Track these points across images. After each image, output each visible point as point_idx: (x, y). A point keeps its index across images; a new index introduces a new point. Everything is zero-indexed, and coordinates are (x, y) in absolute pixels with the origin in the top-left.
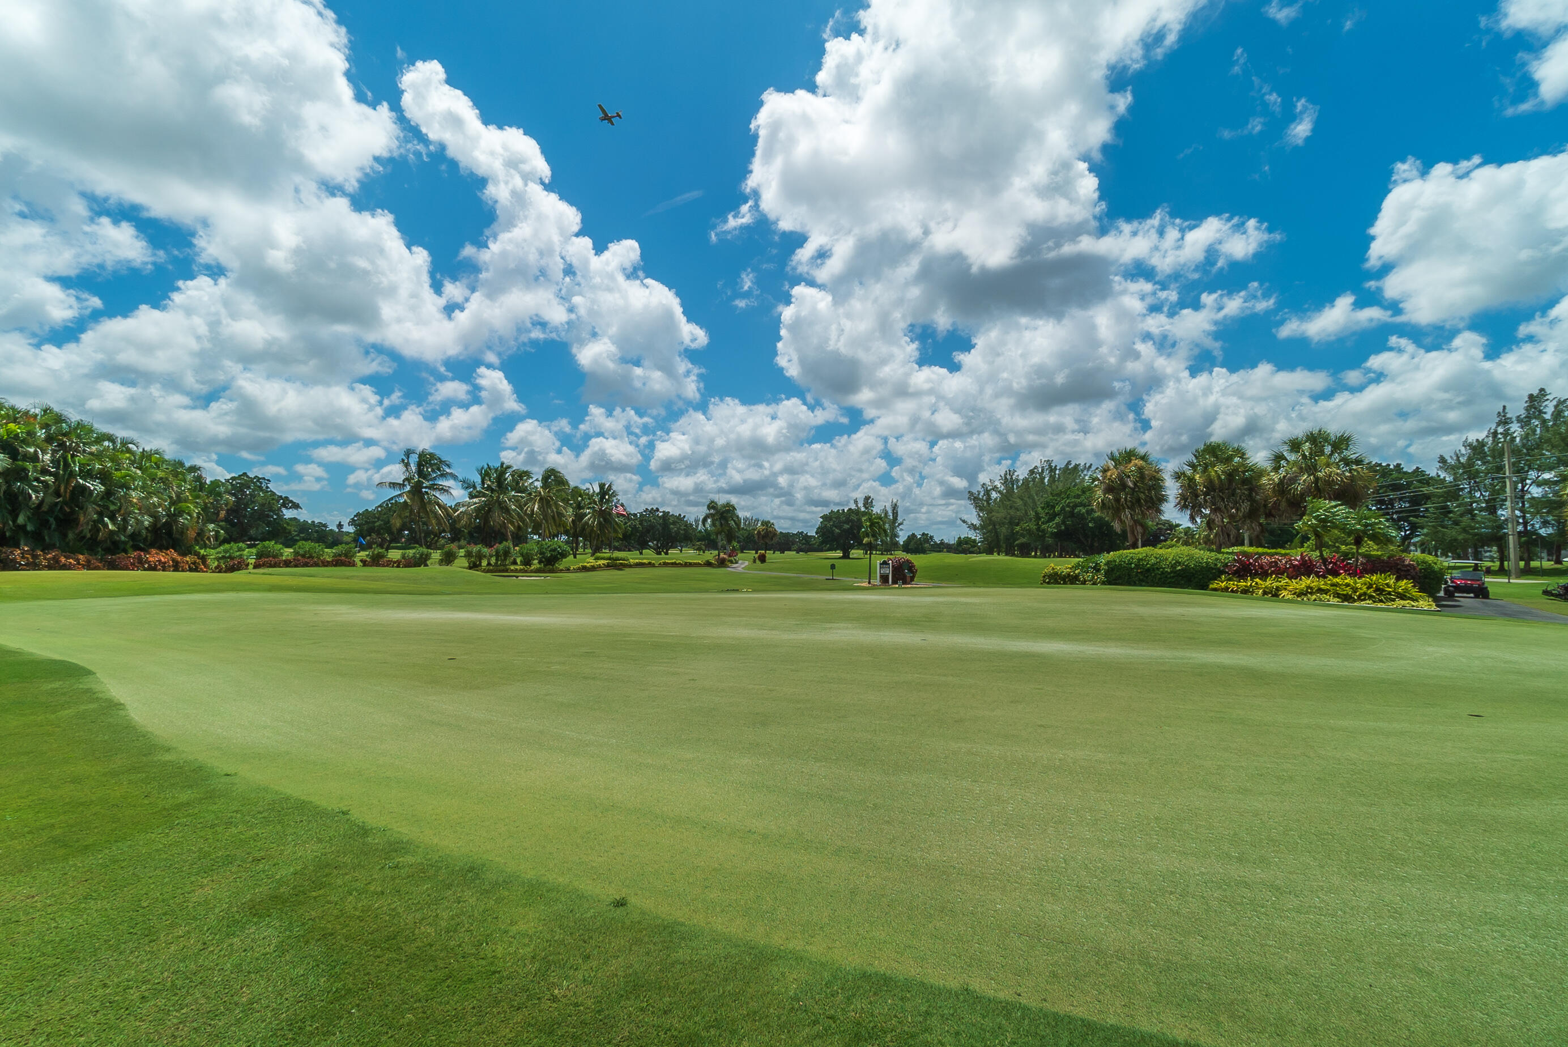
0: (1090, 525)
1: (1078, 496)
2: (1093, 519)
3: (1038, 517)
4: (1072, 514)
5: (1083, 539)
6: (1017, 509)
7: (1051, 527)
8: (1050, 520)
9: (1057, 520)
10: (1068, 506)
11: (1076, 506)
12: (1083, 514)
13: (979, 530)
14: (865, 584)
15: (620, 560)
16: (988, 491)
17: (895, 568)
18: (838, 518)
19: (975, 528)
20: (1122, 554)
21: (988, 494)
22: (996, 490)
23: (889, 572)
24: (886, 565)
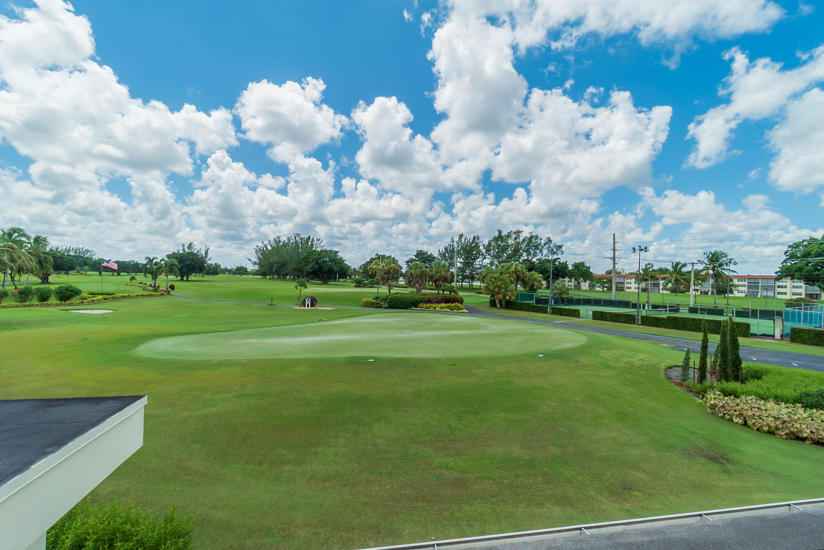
0: (325, 268)
1: (319, 255)
2: (325, 265)
5: (320, 274)
6: (284, 257)
7: (308, 268)
8: (306, 265)
9: (310, 265)
10: (315, 259)
11: (318, 259)
12: (321, 263)
13: (257, 264)
14: (298, 308)
15: (111, 295)
16: (265, 245)
17: (311, 301)
18: (181, 258)
19: (255, 263)
20: (395, 297)
21: (266, 247)
22: (271, 246)
23: (309, 302)
24: (308, 299)
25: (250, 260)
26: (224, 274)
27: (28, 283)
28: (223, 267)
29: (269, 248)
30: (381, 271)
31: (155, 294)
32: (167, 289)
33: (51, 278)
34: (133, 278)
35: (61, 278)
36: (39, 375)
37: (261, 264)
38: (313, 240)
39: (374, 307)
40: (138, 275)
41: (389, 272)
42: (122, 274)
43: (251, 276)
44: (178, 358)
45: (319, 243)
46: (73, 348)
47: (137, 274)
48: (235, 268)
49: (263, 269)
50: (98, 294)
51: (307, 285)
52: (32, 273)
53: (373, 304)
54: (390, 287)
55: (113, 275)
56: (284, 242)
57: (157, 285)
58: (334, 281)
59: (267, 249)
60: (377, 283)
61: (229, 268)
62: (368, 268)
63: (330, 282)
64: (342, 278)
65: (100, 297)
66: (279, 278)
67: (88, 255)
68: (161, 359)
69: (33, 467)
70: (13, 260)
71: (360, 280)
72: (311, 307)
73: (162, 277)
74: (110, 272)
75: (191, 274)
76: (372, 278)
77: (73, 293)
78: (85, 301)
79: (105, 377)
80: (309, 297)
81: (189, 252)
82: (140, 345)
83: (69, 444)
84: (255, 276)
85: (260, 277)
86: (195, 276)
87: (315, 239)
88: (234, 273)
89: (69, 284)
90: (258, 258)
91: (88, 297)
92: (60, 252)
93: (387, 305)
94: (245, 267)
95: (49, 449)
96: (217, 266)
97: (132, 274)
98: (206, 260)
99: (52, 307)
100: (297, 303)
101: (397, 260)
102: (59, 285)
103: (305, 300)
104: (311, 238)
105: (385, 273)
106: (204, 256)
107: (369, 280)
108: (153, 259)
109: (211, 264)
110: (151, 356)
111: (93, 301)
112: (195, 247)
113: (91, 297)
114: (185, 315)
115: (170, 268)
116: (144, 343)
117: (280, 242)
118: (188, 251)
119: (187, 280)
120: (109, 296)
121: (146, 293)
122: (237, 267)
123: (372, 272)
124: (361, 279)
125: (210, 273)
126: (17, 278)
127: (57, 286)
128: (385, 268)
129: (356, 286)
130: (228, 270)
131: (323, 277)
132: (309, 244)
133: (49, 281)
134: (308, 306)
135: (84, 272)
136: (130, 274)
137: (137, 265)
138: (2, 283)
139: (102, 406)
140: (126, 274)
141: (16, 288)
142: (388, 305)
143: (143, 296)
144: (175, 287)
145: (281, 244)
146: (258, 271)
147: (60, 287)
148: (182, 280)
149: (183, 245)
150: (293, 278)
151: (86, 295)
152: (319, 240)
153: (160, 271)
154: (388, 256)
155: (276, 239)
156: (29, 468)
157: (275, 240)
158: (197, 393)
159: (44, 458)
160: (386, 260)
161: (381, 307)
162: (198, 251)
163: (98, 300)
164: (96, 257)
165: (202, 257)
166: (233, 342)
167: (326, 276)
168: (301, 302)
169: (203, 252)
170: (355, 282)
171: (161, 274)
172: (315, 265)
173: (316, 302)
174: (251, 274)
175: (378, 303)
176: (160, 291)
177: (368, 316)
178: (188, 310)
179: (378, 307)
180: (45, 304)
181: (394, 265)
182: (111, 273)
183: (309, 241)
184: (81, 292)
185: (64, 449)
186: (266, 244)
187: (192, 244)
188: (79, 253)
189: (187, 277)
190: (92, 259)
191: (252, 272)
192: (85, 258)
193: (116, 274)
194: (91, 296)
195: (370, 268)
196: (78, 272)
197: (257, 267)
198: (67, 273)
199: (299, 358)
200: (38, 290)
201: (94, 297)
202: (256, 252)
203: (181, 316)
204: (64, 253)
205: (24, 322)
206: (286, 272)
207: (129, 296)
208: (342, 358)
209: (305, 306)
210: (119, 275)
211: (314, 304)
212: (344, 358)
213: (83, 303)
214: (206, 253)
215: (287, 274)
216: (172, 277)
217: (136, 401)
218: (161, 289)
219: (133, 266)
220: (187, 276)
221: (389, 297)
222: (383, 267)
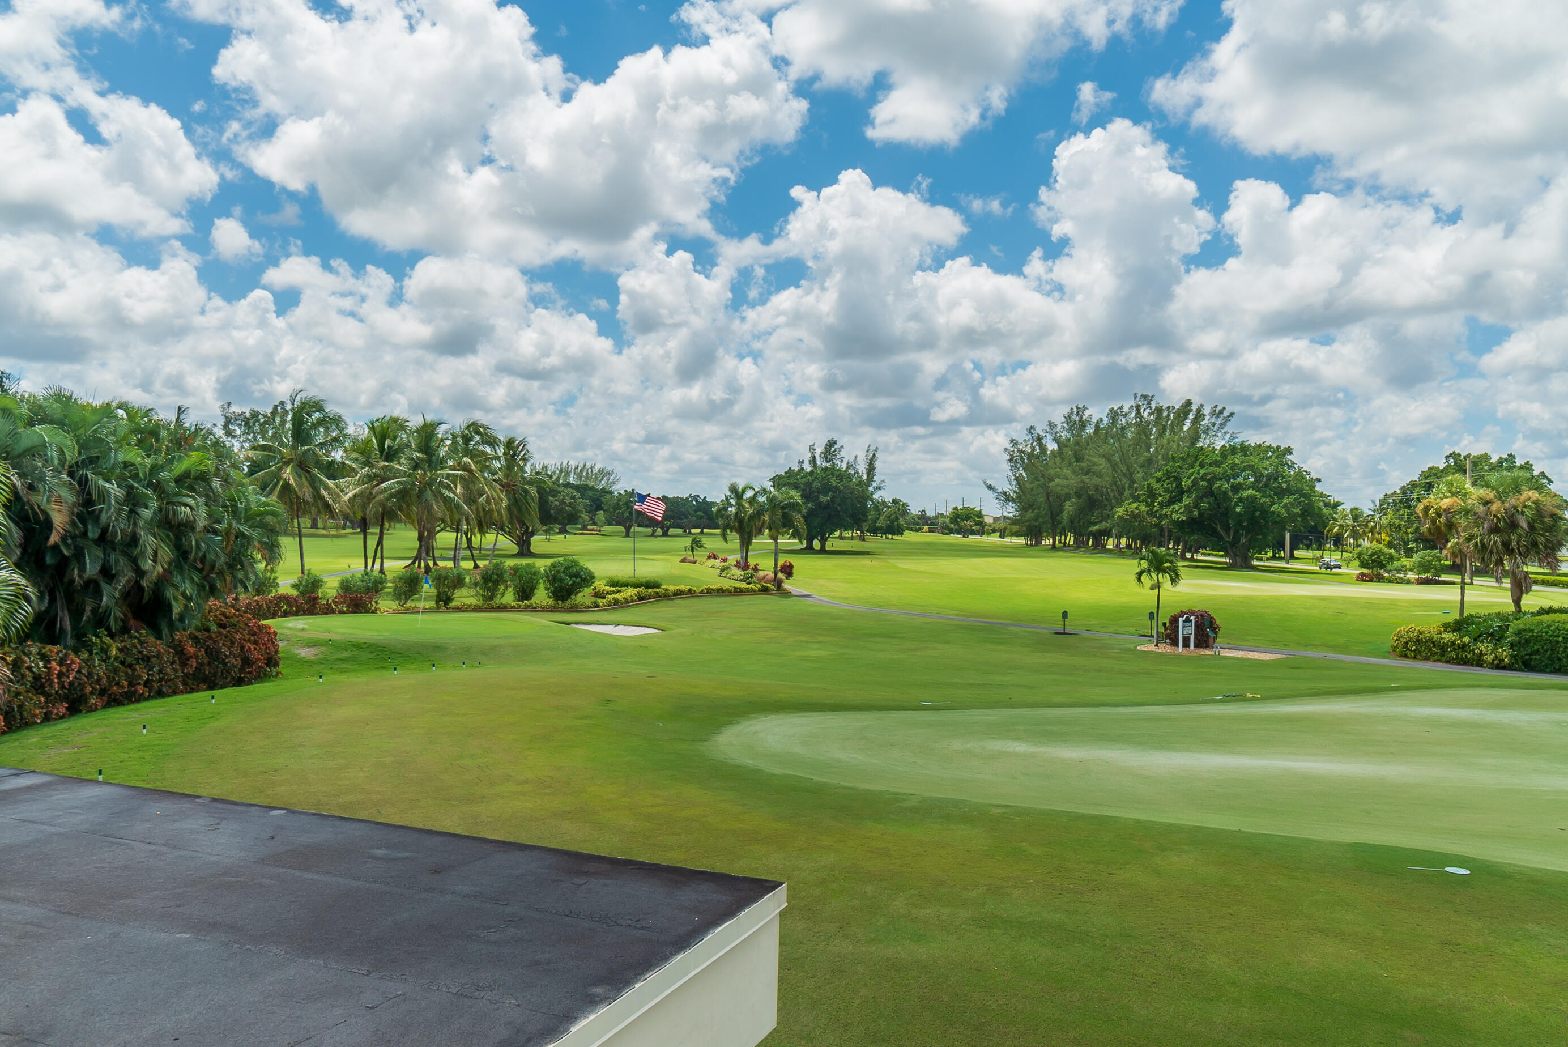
0: (1238, 510)
1: (1217, 464)
2: (1240, 500)
3: (1152, 494)
4: (1209, 493)
5: (1222, 532)
6: (1099, 475)
7: (1178, 512)
8: (1171, 502)
9: (1186, 500)
10: (1202, 479)
11: (1215, 478)
12: (1225, 493)
13: (1013, 501)
14: (1152, 648)
15: (653, 588)
16: (1039, 439)
17: (1197, 626)
18: (809, 484)
19: (1007, 498)
20: (1541, 622)
21: (1041, 445)
22: (1055, 439)
23: (1191, 631)
24: (1188, 620)
25: (990, 487)
26: (917, 531)
27: (496, 552)
28: (914, 510)
29: (1052, 446)
30: (1479, 520)
31: (747, 590)
32: (776, 574)
33: (538, 543)
34: (696, 544)
35: (555, 541)
36: (526, 781)
37: (1023, 498)
38: (1199, 416)
39: (1448, 662)
40: (708, 534)
41: (1514, 525)
42: (672, 531)
43: (994, 539)
44: (815, 778)
45: (1219, 421)
46: (586, 722)
47: (705, 531)
48: (947, 511)
49: (1030, 514)
50: (626, 585)
51: (1182, 571)
52: (502, 529)
53: (1443, 648)
54: (1521, 586)
55: (653, 535)
56: (1097, 427)
57: (752, 562)
58: (1274, 558)
59: (1043, 449)
60: (1457, 568)
61: (931, 513)
62: (1420, 507)
63: (1261, 559)
64: (1308, 547)
65: (630, 592)
66: (1079, 545)
67: (603, 482)
68: (774, 775)
69: (574, 1029)
70: (471, 499)
71: (1378, 553)
72: (1196, 646)
73: (762, 541)
74: (647, 526)
75: (832, 532)
76: (1434, 548)
77: (578, 580)
78: (600, 601)
79: (652, 806)
80: (1192, 613)
81: (826, 468)
82: (723, 730)
83: (637, 986)
84: (1007, 540)
85: (1021, 541)
86: (841, 538)
87: (1207, 411)
88: (947, 530)
89: (571, 558)
90: (1016, 479)
91: (608, 593)
92: (551, 477)
93: (1505, 653)
94: (977, 509)
95: (599, 990)
96: (900, 508)
97: (693, 531)
98: (871, 489)
99: (540, 614)
100: (1148, 632)
101: (1543, 475)
102: (552, 561)
103: (1174, 620)
104: (1194, 408)
105: (1495, 530)
106: (865, 477)
107: (1417, 557)
108: (744, 491)
109: (884, 502)
110: (749, 762)
111: (616, 602)
112: (842, 454)
113: (613, 592)
114: (823, 653)
115: (785, 516)
116: (731, 723)
117: (1083, 425)
118: (825, 465)
119: (823, 551)
120: (650, 590)
121: (727, 584)
122: (955, 509)
123: (1433, 521)
124: (1386, 550)
125: (881, 528)
126: (476, 540)
127: (549, 562)
128: (1494, 508)
129: (1362, 578)
130: (929, 518)
131: (1234, 544)
132: (1185, 428)
133: (533, 549)
134: (1186, 645)
135: (595, 527)
136: (690, 533)
137: (705, 506)
138: (453, 552)
139: (689, 895)
140: (680, 531)
141: (476, 567)
142: (1513, 656)
143: (721, 592)
144: (794, 571)
145: (1090, 430)
146: (1014, 521)
147: (554, 566)
148: (809, 549)
149: (812, 449)
150: (1128, 546)
151: (603, 587)
152: (1221, 412)
153: (759, 524)
154: (1501, 461)
155: (1074, 417)
156: (566, 1030)
157: (1068, 418)
158: (869, 889)
159: (591, 1012)
160: (1493, 478)
161: (1478, 662)
162: (849, 466)
163: (626, 601)
164: (620, 488)
165: (860, 483)
166: (957, 745)
167: (1243, 540)
168: (1162, 630)
169: (862, 468)
170: (1357, 563)
171: (760, 532)
172: (1200, 498)
173: (1215, 629)
174: (994, 531)
175: (1463, 647)
176: (760, 580)
177: (1429, 695)
178: (829, 639)
179: (1465, 662)
180: (528, 607)
181: (1534, 495)
182: (649, 530)
183: (1186, 418)
184: (594, 577)
185: (628, 996)
186: (1042, 434)
187: (835, 443)
188: (587, 478)
189: (823, 541)
190: (611, 493)
191: (997, 526)
192: (597, 490)
193: (659, 531)
194: (612, 589)
195: (1426, 509)
196: (584, 528)
197: (1011, 511)
198: (563, 531)
199: (1171, 825)
200: (515, 570)
201: (619, 591)
202: (1011, 460)
203: (814, 653)
204: (558, 479)
205: (493, 649)
206: (1104, 525)
207: (690, 590)
208: (1332, 844)
209: (1175, 643)
210: (665, 534)
211: (1208, 636)
212: (1339, 845)
213: (597, 606)
214: (871, 469)
215: (1107, 533)
216: (785, 541)
217: (762, 896)
218: (761, 574)
219: (696, 511)
220: (822, 538)
221: (1514, 626)
222: (1486, 503)
